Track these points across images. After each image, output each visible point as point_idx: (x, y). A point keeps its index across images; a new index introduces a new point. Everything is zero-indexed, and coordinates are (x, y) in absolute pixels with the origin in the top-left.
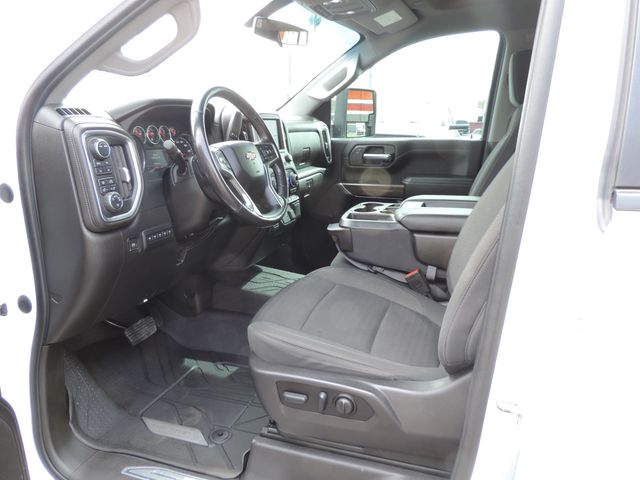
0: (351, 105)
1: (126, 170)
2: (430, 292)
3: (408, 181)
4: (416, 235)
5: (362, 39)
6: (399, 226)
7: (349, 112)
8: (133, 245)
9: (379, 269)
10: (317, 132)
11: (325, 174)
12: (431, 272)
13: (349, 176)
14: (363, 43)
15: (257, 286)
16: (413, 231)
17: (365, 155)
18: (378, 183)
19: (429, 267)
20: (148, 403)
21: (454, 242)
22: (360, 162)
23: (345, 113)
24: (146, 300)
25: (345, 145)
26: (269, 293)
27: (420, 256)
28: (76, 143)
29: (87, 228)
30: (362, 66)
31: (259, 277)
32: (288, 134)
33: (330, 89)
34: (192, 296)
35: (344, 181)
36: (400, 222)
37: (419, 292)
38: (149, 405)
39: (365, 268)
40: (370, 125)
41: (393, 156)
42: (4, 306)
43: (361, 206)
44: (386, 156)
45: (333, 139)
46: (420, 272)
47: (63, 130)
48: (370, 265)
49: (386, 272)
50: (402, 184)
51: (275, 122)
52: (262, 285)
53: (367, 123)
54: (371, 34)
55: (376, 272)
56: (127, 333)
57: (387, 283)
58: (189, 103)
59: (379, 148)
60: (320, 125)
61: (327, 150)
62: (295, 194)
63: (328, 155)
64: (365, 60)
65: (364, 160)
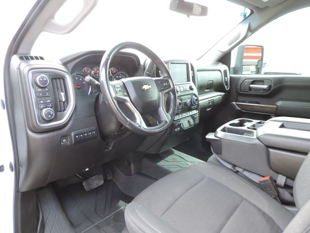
0: (245, 56)
1: (63, 94)
2: (278, 196)
3: (279, 103)
4: (270, 150)
5: (252, 12)
6: (257, 141)
7: (244, 60)
8: (64, 140)
9: (240, 170)
10: (220, 71)
11: (224, 97)
12: (281, 180)
13: (241, 98)
14: (252, 15)
15: (166, 163)
16: (268, 147)
17: (251, 86)
18: (259, 103)
19: (280, 176)
20: (88, 227)
21: (303, 160)
22: (248, 90)
23: (242, 60)
24: (88, 169)
25: (238, 79)
26: (172, 170)
27: (272, 165)
28: (25, 77)
29: (30, 130)
30: (251, 30)
31: (170, 158)
32: (196, 73)
33: (230, 45)
34: (130, 164)
35: (237, 101)
36: (258, 138)
37: (269, 194)
38: (89, 228)
39: (230, 167)
40: (258, 67)
41: (270, 87)
42: (2, 166)
43: (236, 121)
44: (265, 87)
45: (231, 75)
46: (271, 178)
47: (19, 69)
48: (234, 166)
49: (246, 173)
50: (275, 105)
51: (185, 65)
52: (170, 163)
53: (256, 66)
54: (257, 8)
55: (237, 172)
56: (84, 184)
57: (243, 183)
58: (103, 52)
59: (261, 81)
60: (223, 67)
61: (226, 82)
62: (195, 109)
63: (227, 85)
64: (253, 26)
65: (250, 89)
